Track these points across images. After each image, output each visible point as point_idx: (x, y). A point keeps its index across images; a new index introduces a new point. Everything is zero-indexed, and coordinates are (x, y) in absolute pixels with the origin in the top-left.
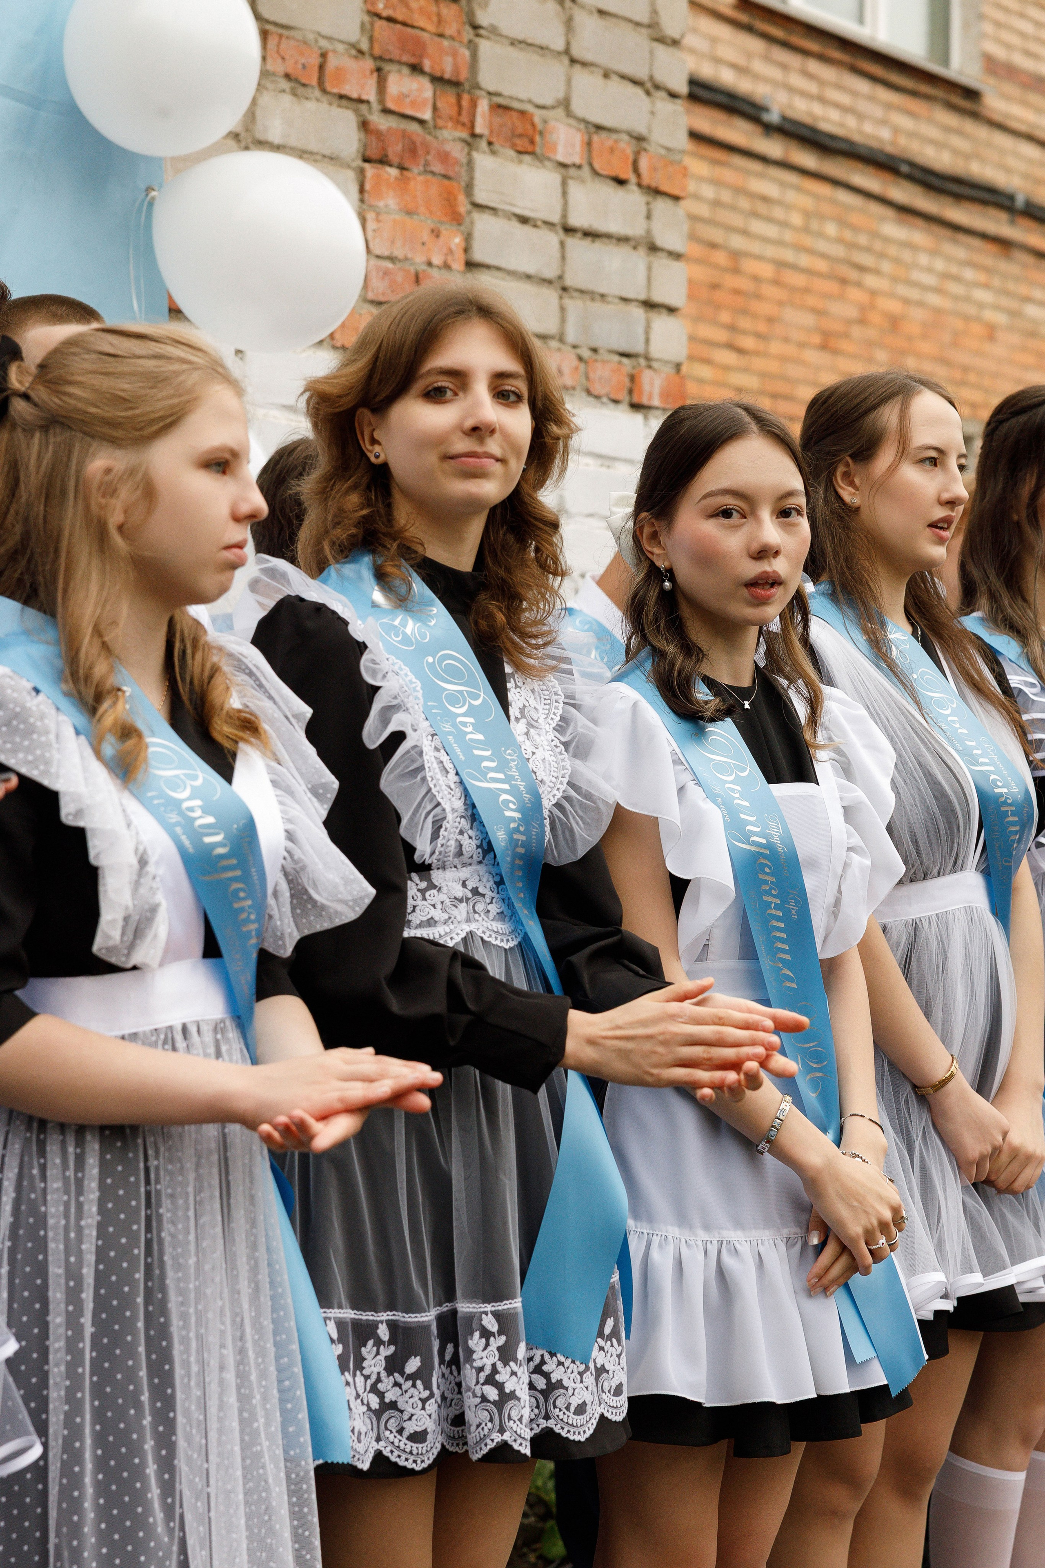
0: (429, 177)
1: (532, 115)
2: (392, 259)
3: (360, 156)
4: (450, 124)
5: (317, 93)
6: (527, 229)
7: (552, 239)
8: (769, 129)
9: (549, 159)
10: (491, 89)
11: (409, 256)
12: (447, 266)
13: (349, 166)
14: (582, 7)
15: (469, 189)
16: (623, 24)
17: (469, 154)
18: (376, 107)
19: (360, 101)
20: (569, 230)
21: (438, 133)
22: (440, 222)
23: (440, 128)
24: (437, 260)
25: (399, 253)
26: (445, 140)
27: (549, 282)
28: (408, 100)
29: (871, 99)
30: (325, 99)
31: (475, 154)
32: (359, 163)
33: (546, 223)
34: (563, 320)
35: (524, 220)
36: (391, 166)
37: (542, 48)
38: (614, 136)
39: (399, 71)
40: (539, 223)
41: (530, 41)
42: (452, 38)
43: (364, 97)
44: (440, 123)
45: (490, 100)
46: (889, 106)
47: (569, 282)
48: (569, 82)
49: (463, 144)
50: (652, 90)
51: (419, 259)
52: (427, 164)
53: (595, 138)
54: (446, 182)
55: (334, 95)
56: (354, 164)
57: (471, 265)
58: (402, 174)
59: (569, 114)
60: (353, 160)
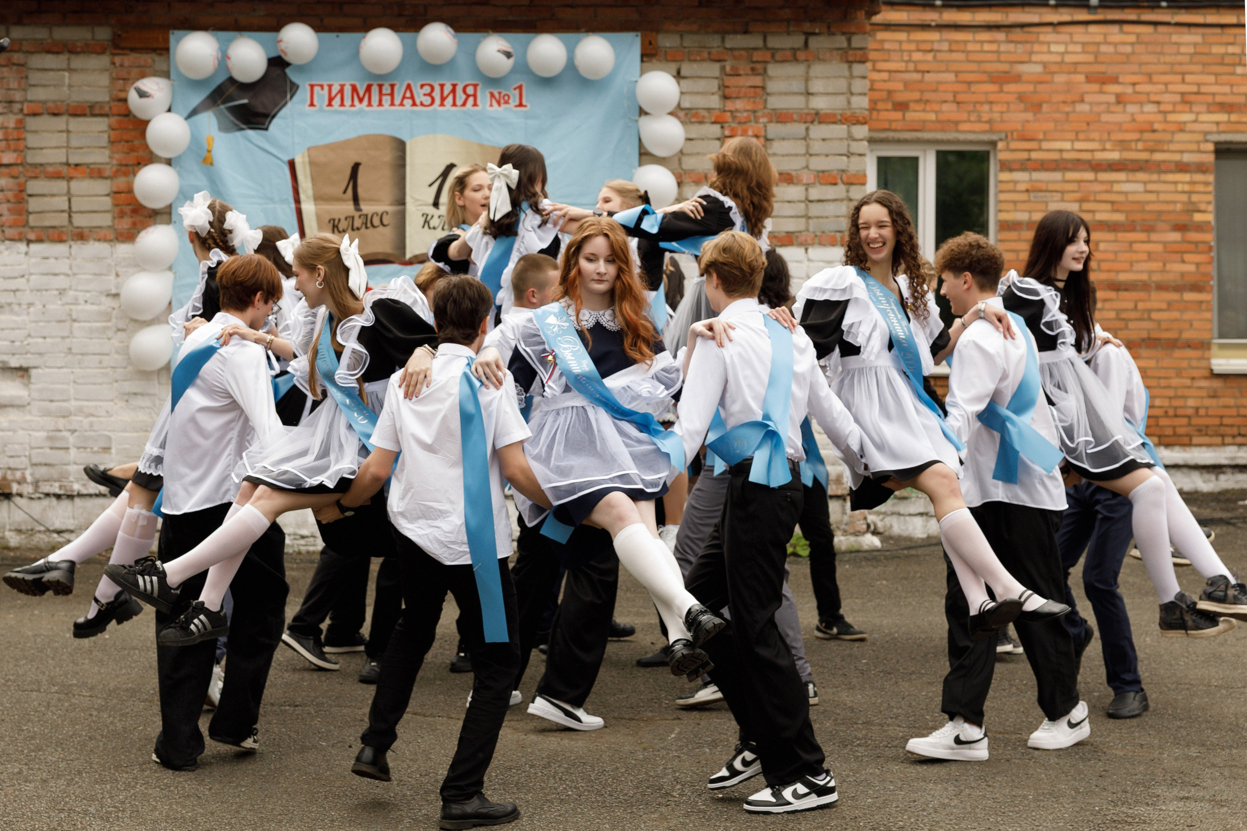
1: (793, 173)
6: (792, 204)
7: (803, 205)
9: (800, 183)
14: (813, 140)
20: (809, 201)
33: (800, 201)
34: (807, 225)
35: (789, 202)
37: (797, 154)
38: (831, 172)
40: (796, 201)
41: (790, 154)
47: (810, 214)
48: (809, 161)
50: (848, 155)
53: (822, 174)
59: (809, 170)
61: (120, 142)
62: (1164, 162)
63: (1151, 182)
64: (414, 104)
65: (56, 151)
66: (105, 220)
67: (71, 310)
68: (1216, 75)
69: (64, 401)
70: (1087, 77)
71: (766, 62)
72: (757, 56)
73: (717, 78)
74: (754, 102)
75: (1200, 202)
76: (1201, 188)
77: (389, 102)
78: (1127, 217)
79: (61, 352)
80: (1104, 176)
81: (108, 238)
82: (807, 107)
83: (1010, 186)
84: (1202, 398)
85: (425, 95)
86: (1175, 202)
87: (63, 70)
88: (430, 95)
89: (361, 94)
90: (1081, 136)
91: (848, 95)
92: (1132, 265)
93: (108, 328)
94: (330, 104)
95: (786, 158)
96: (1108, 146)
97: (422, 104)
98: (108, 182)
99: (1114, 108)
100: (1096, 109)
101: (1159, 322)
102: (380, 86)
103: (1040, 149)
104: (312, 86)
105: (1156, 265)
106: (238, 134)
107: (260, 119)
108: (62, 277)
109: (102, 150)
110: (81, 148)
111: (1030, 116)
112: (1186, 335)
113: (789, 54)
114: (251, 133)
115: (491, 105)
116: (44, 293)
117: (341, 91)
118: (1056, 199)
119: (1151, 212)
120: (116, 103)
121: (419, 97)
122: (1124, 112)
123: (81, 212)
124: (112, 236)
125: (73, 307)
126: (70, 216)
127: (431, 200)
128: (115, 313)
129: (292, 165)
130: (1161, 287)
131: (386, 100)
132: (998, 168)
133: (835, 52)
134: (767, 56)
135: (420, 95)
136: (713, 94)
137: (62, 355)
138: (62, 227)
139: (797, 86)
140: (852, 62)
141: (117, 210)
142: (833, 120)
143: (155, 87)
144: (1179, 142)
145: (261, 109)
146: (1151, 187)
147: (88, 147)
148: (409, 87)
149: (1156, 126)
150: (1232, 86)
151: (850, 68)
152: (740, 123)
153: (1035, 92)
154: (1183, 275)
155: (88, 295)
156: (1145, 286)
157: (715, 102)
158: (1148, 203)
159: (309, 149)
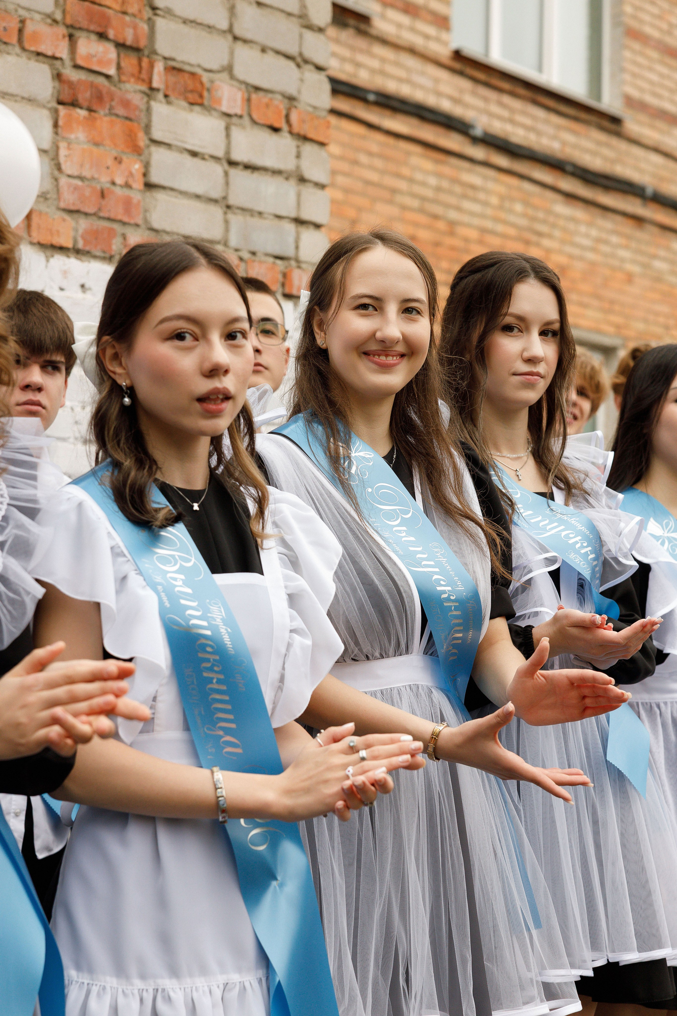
0: (114, 118)
1: (200, 76)
2: (81, 178)
3: (55, 99)
4: (132, 80)
5: (17, 50)
6: (196, 160)
7: (218, 170)
8: (475, 140)
9: (215, 110)
10: (167, 55)
11: (96, 176)
12: (127, 186)
13: (44, 107)
15: (147, 128)
16: (278, 14)
17: (148, 102)
18: (68, 63)
19: (54, 58)
20: (232, 163)
21: (122, 86)
22: (123, 152)
23: (124, 82)
24: (119, 180)
25: (87, 173)
26: (127, 91)
27: (215, 201)
28: (95, 59)
29: (547, 122)
30: (24, 55)
31: (153, 103)
32: (54, 104)
33: (213, 157)
34: (227, 229)
35: (194, 154)
36: (81, 108)
37: (209, 27)
38: (270, 96)
39: (88, 38)
40: (207, 157)
41: (199, 21)
42: (134, 15)
43: (58, 55)
44: (124, 78)
45: (165, 64)
46: (559, 127)
47: (232, 201)
48: (232, 53)
49: (142, 95)
50: (302, 63)
51: (104, 180)
52: (111, 108)
53: (254, 96)
54: (128, 122)
55: (32, 52)
56: (50, 105)
57: (149, 186)
58: (90, 115)
59: (232, 77)
60: (49, 102)
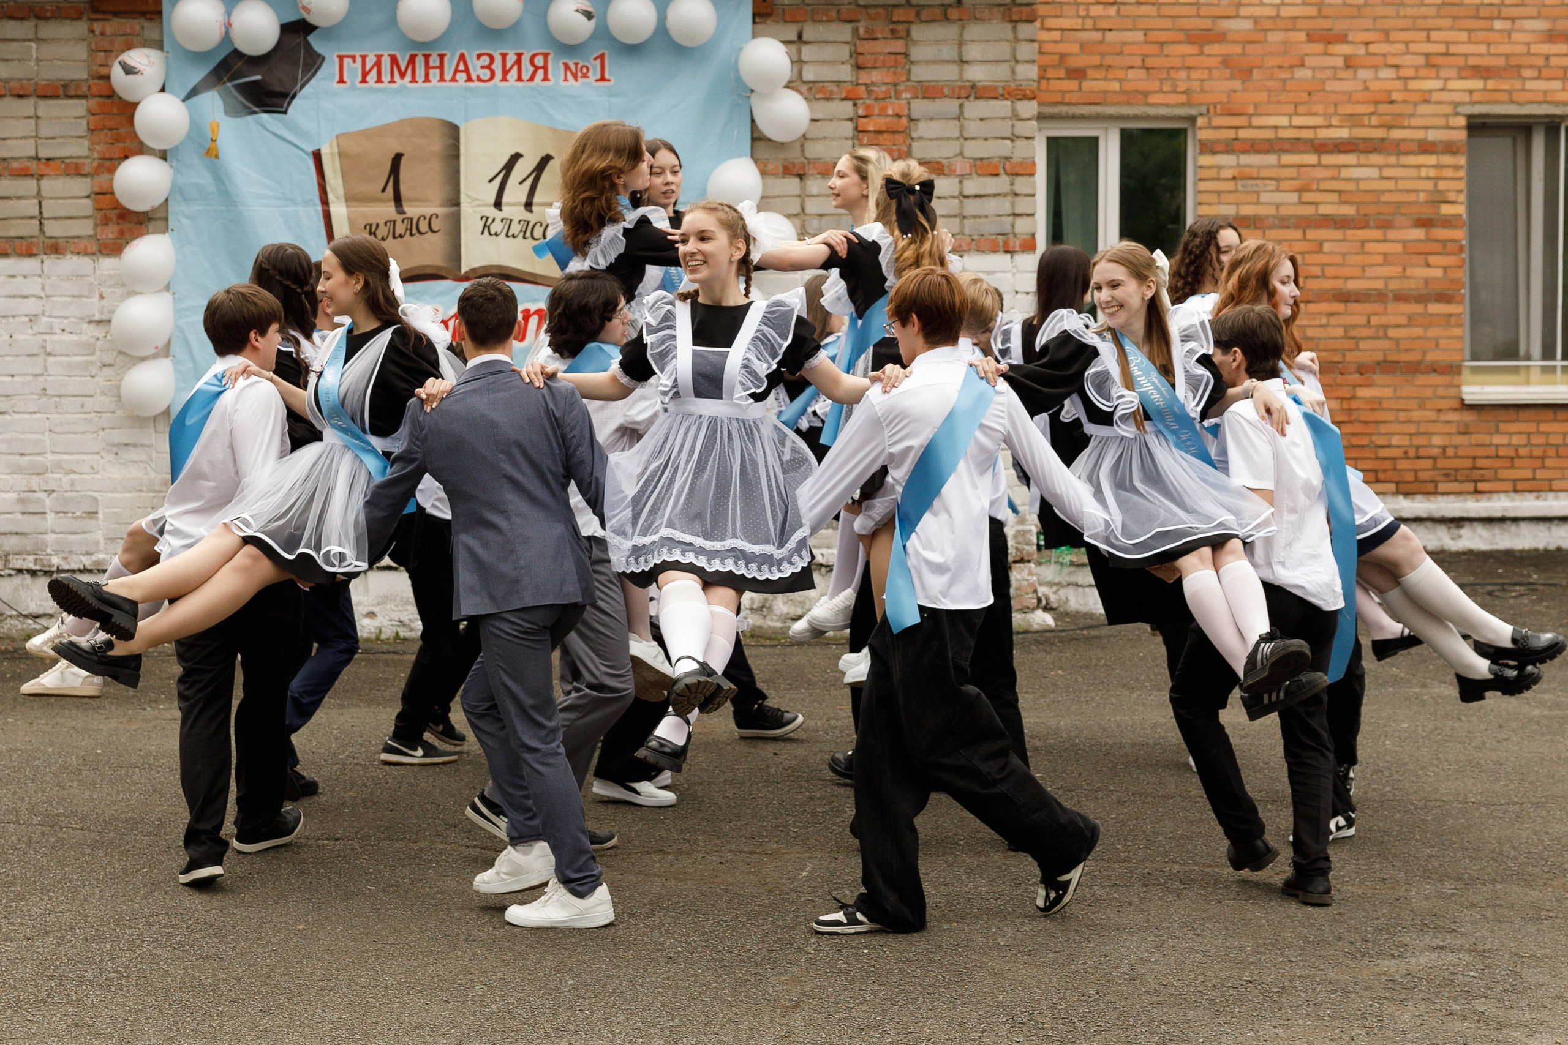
7: (957, 202)
14: (969, 119)
20: (965, 197)
38: (991, 160)
47: (965, 214)
48: (963, 146)
50: (1013, 139)
53: (979, 163)
59: (963, 157)
61: (102, 130)
62: (1404, 140)
63: (1388, 166)
64: (469, 79)
65: (23, 141)
66: (85, 228)
67: (45, 341)
68: (1469, 30)
69: (38, 454)
70: (1308, 35)
71: (909, 22)
72: (898, 15)
73: (847, 43)
74: (895, 73)
75: (1449, 191)
76: (1450, 173)
77: (438, 77)
78: (1358, 210)
79: (33, 394)
80: (1329, 159)
81: (89, 250)
82: (961, 79)
83: (1213, 173)
84: (1450, 434)
85: (482, 67)
86: (1417, 191)
87: (29, 40)
88: (488, 67)
89: (403, 68)
90: (1301, 109)
91: (1013, 63)
92: (1364, 271)
93: (92, 363)
94: (364, 81)
95: (935, 143)
96: (1335, 121)
97: (479, 79)
98: (88, 180)
99: (1340, 74)
100: (1320, 75)
101: (1397, 341)
102: (427, 57)
103: (1250, 126)
104: (341, 58)
105: (1394, 270)
106: (250, 118)
107: (277, 100)
108: (33, 299)
109: (80, 140)
110: (53, 138)
111: (1236, 84)
112: (1431, 357)
113: (938, 11)
114: (265, 117)
115: (566, 80)
116: (11, 319)
117: (378, 64)
118: (1269, 188)
119: (1387, 203)
120: (96, 81)
121: (475, 70)
122: (1355, 78)
123: (55, 218)
124: (95, 249)
125: (47, 337)
126: (41, 224)
127: (492, 200)
128: (99, 343)
129: (317, 156)
130: (1400, 297)
131: (435, 74)
132: (1198, 151)
133: (995, 9)
134: (912, 15)
135: (476, 68)
136: (843, 63)
137: (35, 397)
138: (32, 237)
139: (949, 52)
140: (1016, 21)
141: (100, 215)
142: (992, 95)
143: (145, 61)
144: (1422, 116)
145: (278, 89)
146: (1388, 172)
147: (63, 137)
148: (462, 57)
149: (1395, 96)
150: (1489, 44)
151: (1014, 28)
152: (877, 99)
153: (1244, 54)
154: (1427, 281)
155: (66, 321)
156: (1380, 296)
157: (845, 72)
158: (1384, 192)
159: (338, 137)
